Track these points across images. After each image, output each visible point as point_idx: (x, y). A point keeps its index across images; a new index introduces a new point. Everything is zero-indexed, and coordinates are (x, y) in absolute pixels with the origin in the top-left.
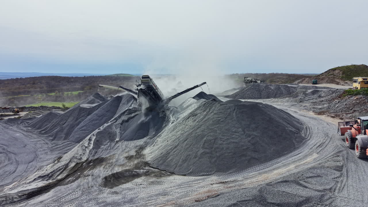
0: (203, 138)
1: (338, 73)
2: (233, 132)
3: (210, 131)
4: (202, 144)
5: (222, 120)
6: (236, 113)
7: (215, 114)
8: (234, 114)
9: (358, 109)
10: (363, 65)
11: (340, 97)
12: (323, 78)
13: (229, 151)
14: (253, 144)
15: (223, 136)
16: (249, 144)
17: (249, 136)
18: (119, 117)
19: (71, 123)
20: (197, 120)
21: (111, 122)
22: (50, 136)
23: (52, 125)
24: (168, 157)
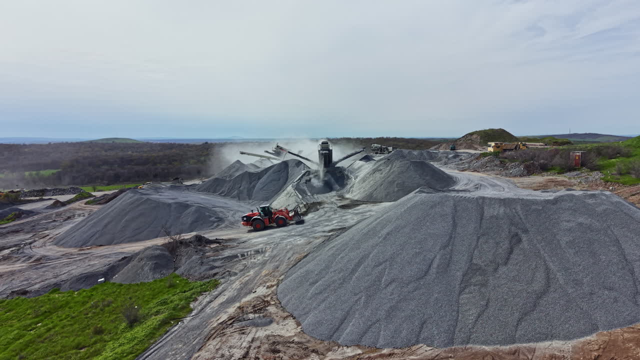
1: (476, 138)
2: (414, 177)
3: (398, 178)
5: (404, 171)
7: (398, 168)
8: (411, 167)
10: (500, 129)
11: (477, 159)
12: (462, 143)
18: (302, 177)
19: (247, 186)
20: (384, 173)
21: (296, 181)
22: (234, 197)
23: (227, 189)
24: (373, 195)
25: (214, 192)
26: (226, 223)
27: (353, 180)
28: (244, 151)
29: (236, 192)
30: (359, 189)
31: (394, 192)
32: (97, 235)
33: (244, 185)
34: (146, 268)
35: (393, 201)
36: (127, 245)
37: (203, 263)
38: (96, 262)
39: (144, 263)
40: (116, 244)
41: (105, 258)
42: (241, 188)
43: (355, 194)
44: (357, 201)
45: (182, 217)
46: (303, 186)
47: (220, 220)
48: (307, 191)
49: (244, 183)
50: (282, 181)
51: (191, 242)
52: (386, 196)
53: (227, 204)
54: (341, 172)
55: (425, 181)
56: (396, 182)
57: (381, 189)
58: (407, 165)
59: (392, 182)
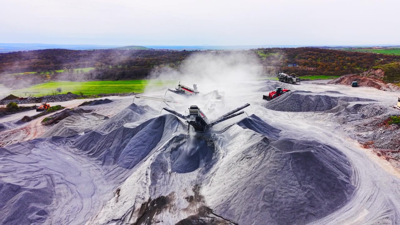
0: (261, 189)
2: (290, 185)
3: (268, 182)
4: (262, 196)
5: (278, 171)
6: (292, 163)
7: (271, 162)
8: (290, 164)
11: (385, 124)
13: (288, 206)
14: (309, 199)
15: (281, 188)
16: (306, 198)
17: (305, 189)
20: (252, 166)
21: (160, 150)
22: (99, 159)
24: (229, 206)
27: (221, 159)
29: (104, 153)
33: (115, 144)
42: (111, 147)
43: (211, 191)
46: (166, 158)
49: (115, 141)
52: (247, 212)
56: (264, 190)
57: (242, 196)
58: (285, 159)
59: (259, 188)
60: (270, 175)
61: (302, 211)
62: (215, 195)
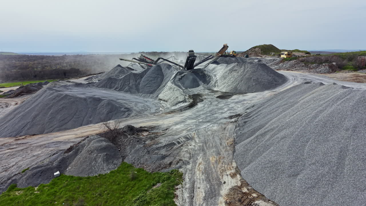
0: (251, 78)
1: (258, 50)
2: (263, 75)
3: (253, 75)
4: (253, 81)
5: (255, 71)
9: (297, 66)
10: (270, 45)
11: (281, 62)
12: (251, 53)
13: (266, 82)
14: (273, 79)
15: (260, 77)
17: (270, 76)
18: (175, 76)
19: (134, 83)
20: (240, 72)
21: (172, 79)
22: (126, 92)
23: (119, 86)
24: (237, 88)
25: (110, 88)
26: (134, 112)
27: (214, 77)
28: (123, 58)
29: (127, 88)
30: (224, 84)
31: (253, 86)
32: (28, 126)
33: (132, 82)
34: (100, 160)
35: (255, 92)
36: (58, 134)
37: (149, 152)
38: (40, 152)
39: (95, 155)
40: (47, 133)
41: (45, 147)
42: (130, 85)
43: (221, 88)
44: (225, 92)
45: (98, 108)
46: (178, 83)
47: (129, 110)
48: (181, 86)
49: (131, 81)
50: (159, 79)
51: (125, 132)
52: (248, 88)
53: (125, 97)
54: (202, 72)
55: (271, 77)
56: (252, 79)
57: (242, 83)
58: (256, 66)
59: (249, 79)
60: (252, 73)
61: (273, 83)
62: (225, 88)
